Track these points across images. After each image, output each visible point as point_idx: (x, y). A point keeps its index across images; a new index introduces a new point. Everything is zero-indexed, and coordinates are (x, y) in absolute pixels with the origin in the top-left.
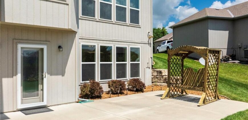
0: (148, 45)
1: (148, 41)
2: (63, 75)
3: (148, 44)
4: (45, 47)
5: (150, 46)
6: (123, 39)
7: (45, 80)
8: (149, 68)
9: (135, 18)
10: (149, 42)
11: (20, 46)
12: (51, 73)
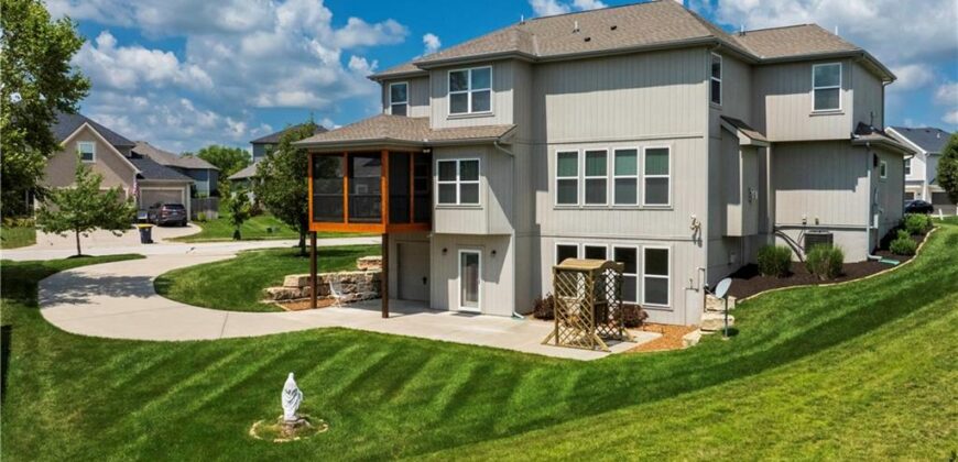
0: (692, 243)
1: (694, 236)
2: (497, 282)
3: (694, 241)
4: (479, 252)
5: (700, 245)
6: (629, 235)
7: (480, 287)
8: (697, 290)
9: (658, 192)
10: (697, 236)
11: (460, 251)
12: (486, 280)
